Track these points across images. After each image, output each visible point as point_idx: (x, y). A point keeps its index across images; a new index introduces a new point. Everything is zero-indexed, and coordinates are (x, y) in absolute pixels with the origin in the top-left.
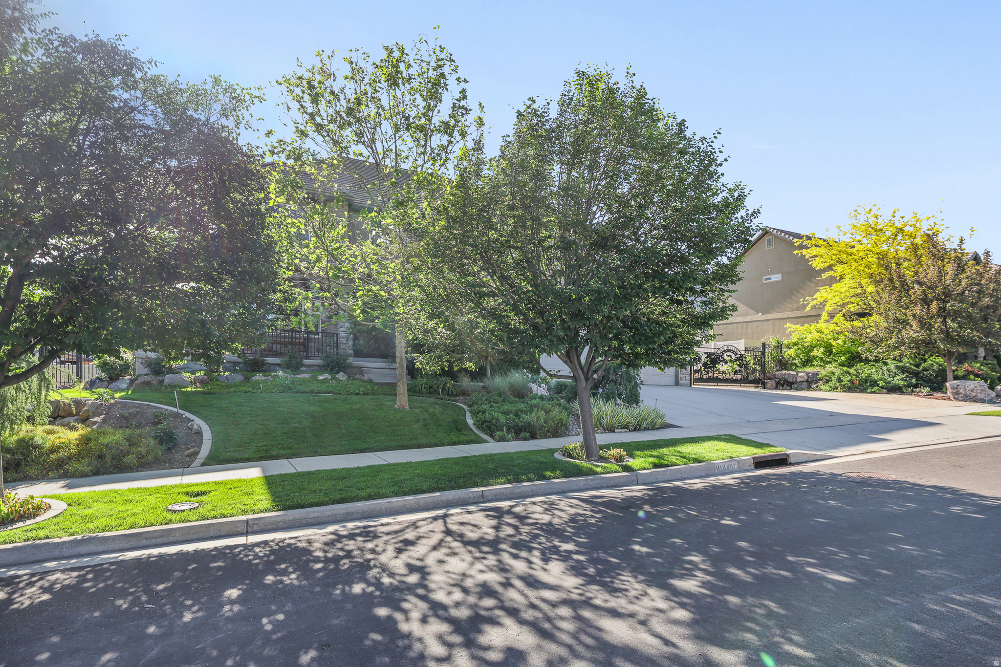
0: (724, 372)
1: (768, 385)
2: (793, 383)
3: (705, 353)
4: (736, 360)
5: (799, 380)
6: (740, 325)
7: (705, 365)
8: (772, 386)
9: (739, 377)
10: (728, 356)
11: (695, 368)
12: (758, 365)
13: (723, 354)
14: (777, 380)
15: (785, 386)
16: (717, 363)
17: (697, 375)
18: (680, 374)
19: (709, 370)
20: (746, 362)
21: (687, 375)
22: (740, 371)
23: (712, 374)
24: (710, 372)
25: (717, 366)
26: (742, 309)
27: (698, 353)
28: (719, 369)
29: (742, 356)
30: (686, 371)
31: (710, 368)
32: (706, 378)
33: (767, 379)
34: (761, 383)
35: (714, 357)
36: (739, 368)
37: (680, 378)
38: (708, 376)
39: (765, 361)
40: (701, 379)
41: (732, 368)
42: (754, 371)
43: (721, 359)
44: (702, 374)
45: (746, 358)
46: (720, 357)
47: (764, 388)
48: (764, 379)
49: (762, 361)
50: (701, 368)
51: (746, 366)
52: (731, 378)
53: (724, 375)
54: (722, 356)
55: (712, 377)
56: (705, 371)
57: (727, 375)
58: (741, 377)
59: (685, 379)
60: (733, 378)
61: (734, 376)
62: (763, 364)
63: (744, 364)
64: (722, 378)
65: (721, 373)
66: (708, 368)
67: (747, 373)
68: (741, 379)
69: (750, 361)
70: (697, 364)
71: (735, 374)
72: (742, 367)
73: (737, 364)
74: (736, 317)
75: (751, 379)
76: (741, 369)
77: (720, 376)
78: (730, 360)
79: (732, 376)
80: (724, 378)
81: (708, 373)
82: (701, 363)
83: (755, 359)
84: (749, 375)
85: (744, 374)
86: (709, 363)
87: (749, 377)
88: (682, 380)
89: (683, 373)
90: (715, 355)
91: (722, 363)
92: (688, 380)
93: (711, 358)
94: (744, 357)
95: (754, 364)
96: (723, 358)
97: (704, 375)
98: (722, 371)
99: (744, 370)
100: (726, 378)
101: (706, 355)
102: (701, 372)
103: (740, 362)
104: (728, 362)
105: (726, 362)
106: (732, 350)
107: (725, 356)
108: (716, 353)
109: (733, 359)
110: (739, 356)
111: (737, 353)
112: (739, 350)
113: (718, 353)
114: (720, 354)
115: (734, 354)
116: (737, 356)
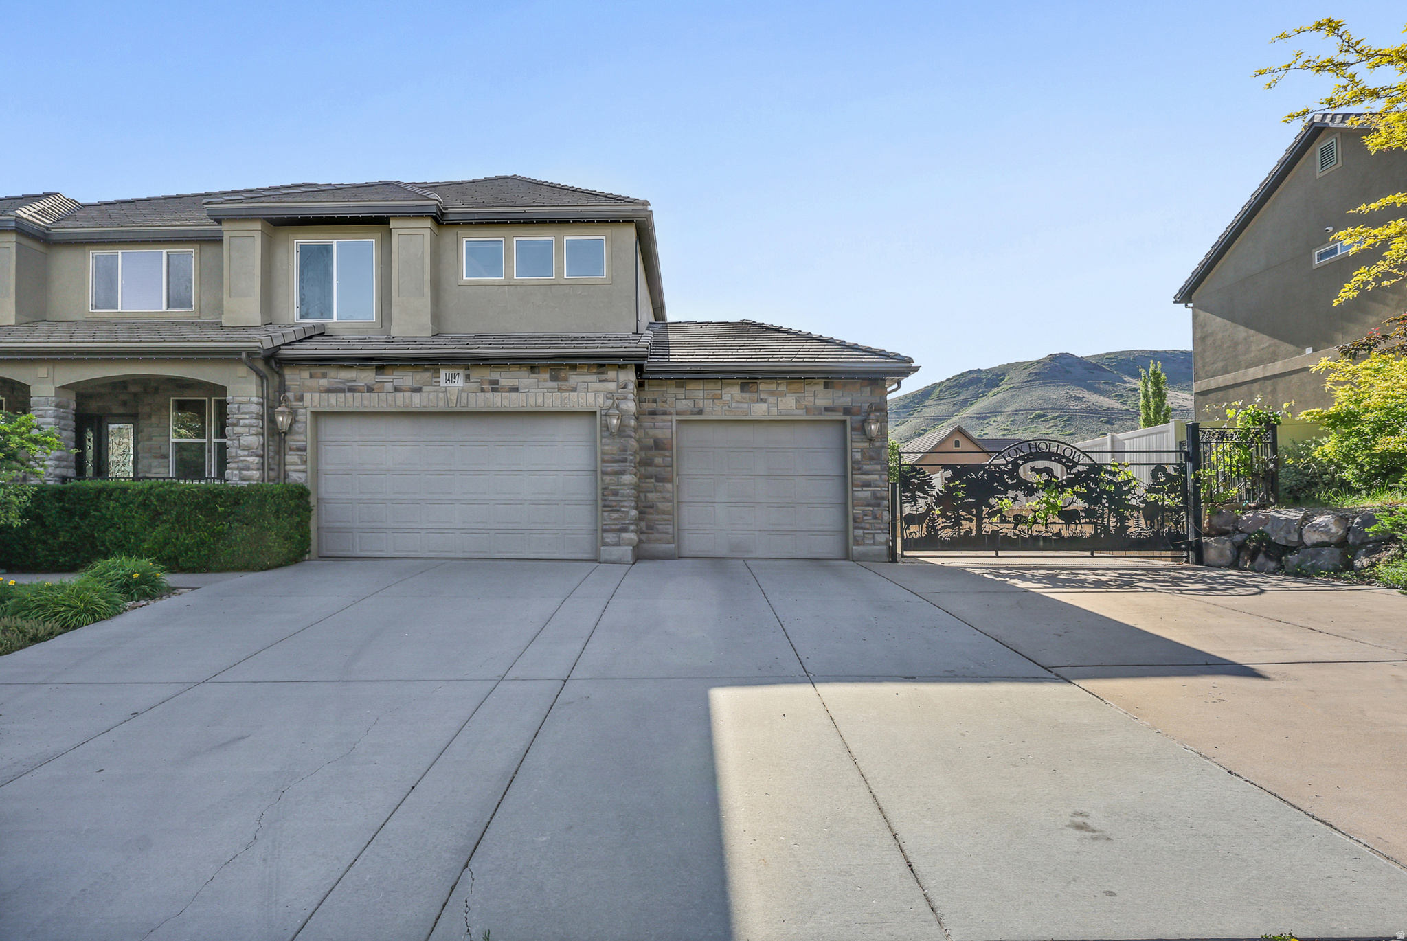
0: (1019, 519)
1: (1211, 555)
2: (1288, 549)
3: (946, 468)
4: (1071, 483)
5: (1311, 537)
7: (945, 499)
8: (1221, 554)
9: (1087, 530)
10: (1039, 471)
11: (907, 509)
12: (1172, 490)
13: (1016, 466)
14: (1238, 538)
15: (1261, 559)
16: (994, 492)
17: (916, 532)
18: (855, 528)
19: (962, 513)
20: (1115, 484)
21: (880, 529)
22: (1089, 513)
23: (973, 525)
24: (965, 519)
25: (992, 501)
26: (1262, 346)
27: (918, 467)
28: (1000, 511)
29: (1096, 468)
30: (875, 518)
31: (968, 508)
32: (951, 537)
33: (1213, 533)
34: (1183, 546)
35: (982, 476)
36: (1086, 505)
37: (855, 537)
38: (959, 532)
39: (1197, 480)
40: (932, 541)
41: (1054, 506)
42: (1152, 511)
43: (1010, 482)
44: (934, 527)
45: (1115, 474)
46: (1006, 476)
47: (1200, 560)
48: (1198, 534)
49: (1185, 479)
50: (930, 508)
51: (1118, 497)
52: (1054, 535)
53: (1024, 527)
54: (1013, 473)
55: (974, 533)
56: (948, 518)
57: (1035, 528)
58: (1096, 529)
59: (871, 542)
60: (1059, 534)
61: (1067, 528)
62: (1190, 488)
63: (1108, 493)
64: (1015, 534)
65: (1009, 522)
66: (956, 509)
67: (1122, 519)
68: (1095, 536)
69: (1134, 483)
70: (914, 499)
71: (1068, 523)
72: (1096, 501)
73: (1075, 493)
74: (1247, 368)
75: (1140, 534)
76: (1092, 507)
77: (1006, 531)
78: (1047, 484)
79: (1056, 529)
80: (1023, 535)
81: (957, 522)
82: (932, 496)
83: (1154, 475)
84: (1131, 523)
85: (1108, 521)
86: (961, 495)
87: (1129, 531)
88: (858, 545)
89: (863, 525)
90: (986, 471)
91: (1011, 493)
92: (881, 544)
93: (967, 481)
94: (1107, 472)
95: (1150, 490)
96: (1018, 477)
97: (942, 528)
98: (1015, 517)
99: (1111, 510)
100: (1035, 533)
101: (949, 474)
102: (933, 521)
103: (1088, 488)
104: (1037, 490)
105: (1030, 490)
106: (1056, 454)
107: (1025, 472)
108: (990, 465)
109: (1057, 478)
110: (1085, 468)
111: (1076, 460)
112: (1084, 452)
113: (996, 466)
114: (1004, 467)
115: (1064, 464)
116: (1074, 470)
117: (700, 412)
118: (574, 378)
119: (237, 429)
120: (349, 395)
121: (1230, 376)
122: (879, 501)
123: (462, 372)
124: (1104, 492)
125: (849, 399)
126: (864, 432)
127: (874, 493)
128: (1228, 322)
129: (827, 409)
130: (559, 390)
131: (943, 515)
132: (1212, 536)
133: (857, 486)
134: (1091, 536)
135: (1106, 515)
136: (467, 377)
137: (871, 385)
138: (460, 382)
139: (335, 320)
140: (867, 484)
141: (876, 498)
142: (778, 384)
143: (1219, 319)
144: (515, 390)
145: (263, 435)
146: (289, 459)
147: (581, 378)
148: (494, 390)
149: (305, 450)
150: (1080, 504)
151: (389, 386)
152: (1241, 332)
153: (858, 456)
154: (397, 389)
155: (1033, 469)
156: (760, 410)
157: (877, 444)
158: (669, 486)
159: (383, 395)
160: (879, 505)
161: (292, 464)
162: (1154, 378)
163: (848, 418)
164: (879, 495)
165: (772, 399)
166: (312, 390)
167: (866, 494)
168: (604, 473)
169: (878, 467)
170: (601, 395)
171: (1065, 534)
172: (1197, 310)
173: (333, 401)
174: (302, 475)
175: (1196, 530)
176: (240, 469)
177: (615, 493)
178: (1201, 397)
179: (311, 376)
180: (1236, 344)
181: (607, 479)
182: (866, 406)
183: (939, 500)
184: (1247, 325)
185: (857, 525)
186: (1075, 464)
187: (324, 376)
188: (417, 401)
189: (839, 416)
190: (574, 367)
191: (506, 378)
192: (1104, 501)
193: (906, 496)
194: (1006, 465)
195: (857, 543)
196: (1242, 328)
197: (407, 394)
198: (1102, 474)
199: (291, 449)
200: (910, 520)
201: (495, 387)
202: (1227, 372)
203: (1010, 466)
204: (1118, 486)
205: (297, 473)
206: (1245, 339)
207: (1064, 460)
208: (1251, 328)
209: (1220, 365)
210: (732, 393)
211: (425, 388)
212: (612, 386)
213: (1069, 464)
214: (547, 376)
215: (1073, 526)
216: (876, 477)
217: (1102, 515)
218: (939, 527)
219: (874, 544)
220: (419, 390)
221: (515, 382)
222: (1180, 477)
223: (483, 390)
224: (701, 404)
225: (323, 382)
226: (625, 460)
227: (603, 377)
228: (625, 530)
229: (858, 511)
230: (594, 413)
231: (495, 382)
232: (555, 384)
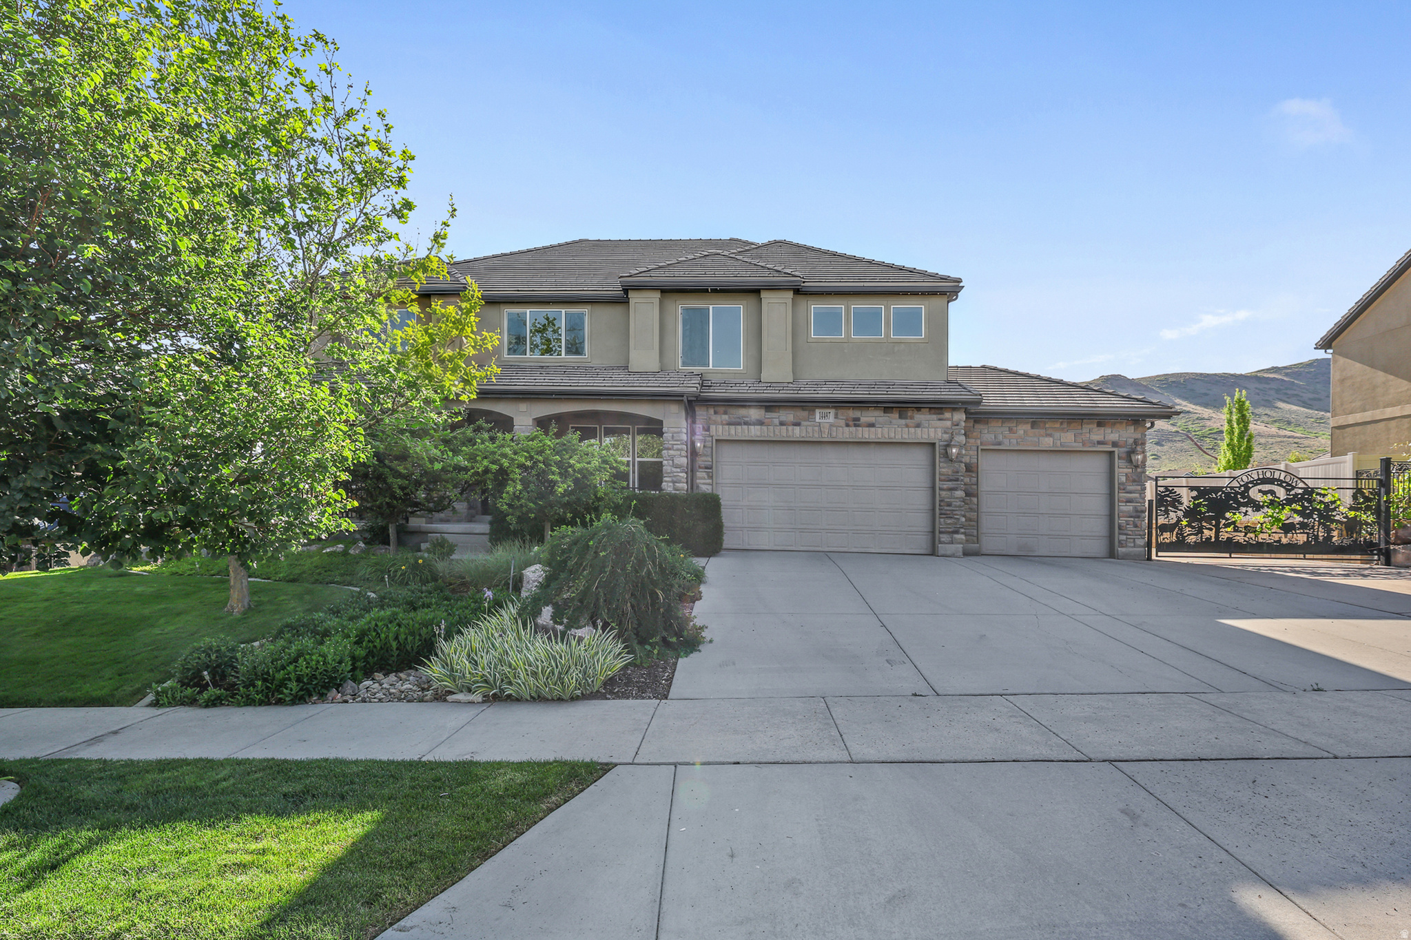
0: (1248, 529)
1: (1399, 558)
3: (1192, 488)
4: (1289, 502)
6: (1393, 423)
7: (1192, 513)
9: (1301, 538)
10: (1265, 493)
11: (1161, 520)
12: (1368, 508)
13: (1247, 489)
16: (1229, 508)
17: (1167, 537)
18: (1120, 534)
19: (1204, 524)
20: (1324, 503)
21: (1140, 535)
22: (1303, 526)
23: (1213, 534)
24: (1207, 529)
25: (1228, 515)
26: (1400, 390)
27: (1171, 488)
28: (1234, 523)
29: (1309, 491)
30: (1136, 526)
31: (1208, 520)
32: (1195, 542)
33: (1399, 542)
34: (1375, 552)
35: (1221, 495)
36: (1301, 519)
37: (1119, 541)
38: (1201, 538)
39: (1388, 501)
40: (1180, 545)
41: (1278, 520)
42: (1352, 526)
43: (1242, 500)
44: (1182, 534)
45: (1324, 495)
46: (1239, 496)
47: (1388, 563)
48: (1388, 543)
49: (1379, 500)
50: (1179, 520)
51: (1326, 514)
52: (1275, 542)
53: (1252, 535)
54: (1243, 495)
55: (1213, 540)
56: (1193, 527)
57: (1261, 536)
58: (1308, 538)
59: (1132, 545)
60: (1279, 541)
61: (1286, 537)
62: (1383, 508)
63: (1318, 510)
64: (1245, 541)
65: (1241, 531)
66: (1200, 521)
67: (1329, 530)
68: (1307, 543)
69: (1338, 502)
70: (1167, 512)
71: (1286, 533)
72: (1310, 516)
73: (1292, 510)
74: (1384, 407)
75: (1342, 542)
76: (1306, 520)
77: (1239, 538)
78: (1272, 503)
79: (1276, 537)
80: (1251, 541)
81: (1200, 531)
82: (1181, 510)
83: (1355, 497)
84: (1335, 533)
85: (1318, 531)
86: (1203, 510)
87: (1335, 539)
88: (1123, 547)
89: (1125, 532)
90: (1223, 492)
91: (1243, 509)
92: (1140, 546)
93: (1209, 500)
94: (1318, 494)
95: (1351, 509)
96: (1248, 497)
97: (1188, 535)
98: (1246, 527)
99: (1320, 523)
100: (1261, 540)
101: (1195, 493)
102: (1181, 529)
103: (1303, 506)
104: (1263, 507)
105: (1257, 507)
106: (1279, 480)
107: (1254, 493)
108: (1227, 487)
109: (1279, 498)
110: (1300, 491)
111: (1294, 484)
112: (1300, 479)
113: (1232, 488)
114: (1237, 489)
115: (1284, 487)
116: (1293, 492)
117: (999, 444)
118: (920, 417)
119: (671, 452)
120: (745, 427)
121: (1369, 413)
122: (1138, 514)
123: (832, 411)
124: (1315, 509)
125: (1117, 435)
126: (1130, 461)
127: (1135, 507)
128: (1367, 367)
129: (1099, 443)
130: (907, 426)
131: (1189, 525)
132: (1399, 545)
133: (1122, 502)
134: (1304, 543)
135: (1316, 527)
136: (836, 415)
137: (1133, 424)
138: (831, 419)
139: (711, 367)
140: (1129, 501)
141: (1137, 511)
142: (1061, 423)
143: (1358, 365)
144: (872, 425)
145: (687, 457)
146: (699, 474)
147: (922, 416)
148: (856, 425)
149: (711, 468)
150: (1297, 519)
151: (776, 421)
152: (1381, 376)
153: (1123, 479)
154: (782, 424)
155: (1260, 491)
156: (1047, 443)
157: (1139, 470)
158: (975, 500)
159: (771, 428)
160: (1139, 517)
161: (701, 478)
162: (1239, 406)
163: (1116, 449)
164: (1139, 509)
165: (1057, 435)
166: (715, 423)
167: (1129, 508)
168: (940, 489)
169: (1139, 488)
170: (939, 430)
171: (1284, 541)
172: (1337, 356)
173: (733, 432)
174: (710, 487)
175: (1386, 540)
176: (674, 482)
177: (949, 505)
178: (1337, 431)
179: (716, 413)
180: (1375, 387)
181: (944, 493)
182: (1131, 441)
183: (1187, 514)
184: (1386, 370)
185: (1121, 532)
186: (1293, 488)
187: (725, 413)
188: (797, 433)
189: (1109, 448)
190: (919, 409)
191: (867, 416)
192: (1315, 516)
193: (1161, 510)
194: (1239, 488)
195: (1121, 544)
196: (1381, 373)
197: (790, 428)
198: (1314, 496)
199: (700, 467)
200: (1164, 528)
201: (856, 422)
202: (1365, 411)
203: (1243, 489)
204: (1327, 505)
205: (705, 487)
206: (1384, 383)
207: (1284, 485)
208: (1391, 374)
209: (1358, 404)
210: (1023, 429)
211: (804, 423)
212: (948, 423)
213: (1289, 487)
214: (897, 416)
215: (1289, 535)
216: (1137, 495)
217: (1313, 526)
218: (1185, 534)
219: (1134, 547)
220: (798, 424)
221: (872, 420)
222: (1375, 498)
223: (847, 425)
224: (1000, 437)
225: (726, 417)
226: (957, 480)
227: (941, 416)
228: (957, 532)
229: (1123, 521)
230: (933, 445)
231: (858, 419)
232: (903, 422)
